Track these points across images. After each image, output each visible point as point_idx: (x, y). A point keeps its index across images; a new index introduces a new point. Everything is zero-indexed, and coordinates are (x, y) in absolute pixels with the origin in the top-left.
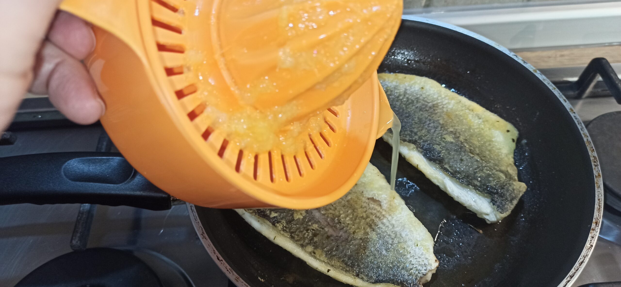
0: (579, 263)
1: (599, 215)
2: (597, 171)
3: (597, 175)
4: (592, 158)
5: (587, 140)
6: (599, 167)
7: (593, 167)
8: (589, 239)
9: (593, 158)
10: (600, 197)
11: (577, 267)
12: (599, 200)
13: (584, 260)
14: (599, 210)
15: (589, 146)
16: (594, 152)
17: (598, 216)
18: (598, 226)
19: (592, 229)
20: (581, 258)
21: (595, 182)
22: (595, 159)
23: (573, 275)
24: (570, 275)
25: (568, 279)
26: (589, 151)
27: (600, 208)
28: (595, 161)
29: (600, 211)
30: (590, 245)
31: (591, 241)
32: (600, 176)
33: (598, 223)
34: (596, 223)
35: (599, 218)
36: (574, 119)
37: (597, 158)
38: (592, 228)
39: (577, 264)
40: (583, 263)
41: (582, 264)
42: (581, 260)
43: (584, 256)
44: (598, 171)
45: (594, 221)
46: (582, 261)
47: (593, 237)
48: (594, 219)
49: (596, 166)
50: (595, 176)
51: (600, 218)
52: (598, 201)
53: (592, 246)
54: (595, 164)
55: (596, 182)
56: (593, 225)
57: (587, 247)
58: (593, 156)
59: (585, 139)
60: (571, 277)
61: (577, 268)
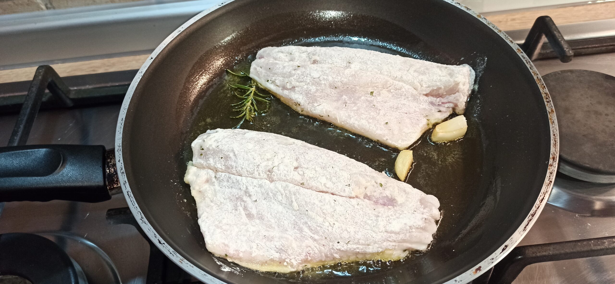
0: (539, 200)
1: (555, 150)
5: (538, 78)
6: (552, 102)
8: (548, 174)
9: (545, 95)
10: (555, 132)
11: (538, 205)
13: (544, 196)
15: (539, 83)
16: (545, 89)
18: (556, 162)
20: (541, 196)
24: (532, 214)
25: (530, 218)
26: (540, 88)
28: (547, 97)
29: (556, 146)
31: (550, 176)
32: (553, 111)
34: (554, 158)
35: (556, 154)
36: (522, 59)
38: (549, 164)
41: (543, 201)
43: (544, 193)
44: (551, 107)
47: (551, 173)
48: (551, 155)
49: (548, 102)
50: (549, 112)
52: (554, 137)
53: (551, 182)
55: (550, 118)
56: (551, 161)
57: (546, 184)
59: (535, 78)
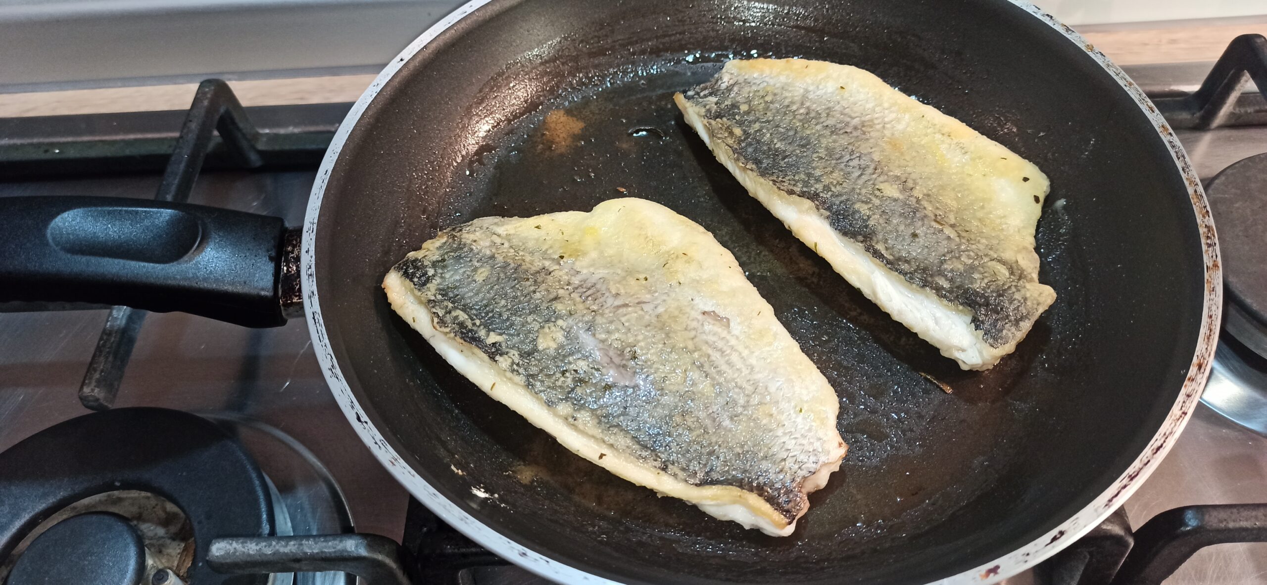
0: (1152, 448)
1: (1207, 349)
2: (1212, 256)
3: (1210, 264)
4: (1202, 230)
5: (1196, 191)
6: (1218, 247)
7: (1204, 247)
8: (1181, 397)
9: (1206, 230)
10: (1213, 310)
11: (1147, 457)
12: (1211, 317)
13: (1164, 442)
14: (1208, 339)
15: (1197, 204)
16: (1209, 216)
17: (1204, 350)
18: (1203, 373)
19: (1189, 379)
20: (1157, 440)
21: (1206, 281)
22: (1209, 231)
23: (1135, 473)
24: (1130, 474)
25: (1125, 482)
26: (1197, 214)
27: (1210, 335)
28: (1209, 235)
29: (1211, 340)
30: (1181, 412)
31: (1184, 402)
32: (1218, 267)
33: (1204, 366)
34: (1200, 366)
35: (1206, 356)
36: (1169, 148)
37: (1213, 230)
38: (1189, 376)
39: (1147, 451)
40: (1161, 449)
41: (1159, 452)
42: (1159, 443)
43: (1165, 434)
44: (1214, 257)
45: (1195, 360)
46: (1160, 445)
47: (1189, 396)
48: (1195, 358)
49: (1209, 245)
50: (1207, 266)
51: (1209, 355)
52: (1209, 320)
53: (1185, 413)
54: (1209, 241)
55: (1208, 280)
56: (1192, 370)
57: (1173, 417)
58: (1206, 225)
59: (1190, 191)
60: (1132, 478)
61: (1146, 461)
